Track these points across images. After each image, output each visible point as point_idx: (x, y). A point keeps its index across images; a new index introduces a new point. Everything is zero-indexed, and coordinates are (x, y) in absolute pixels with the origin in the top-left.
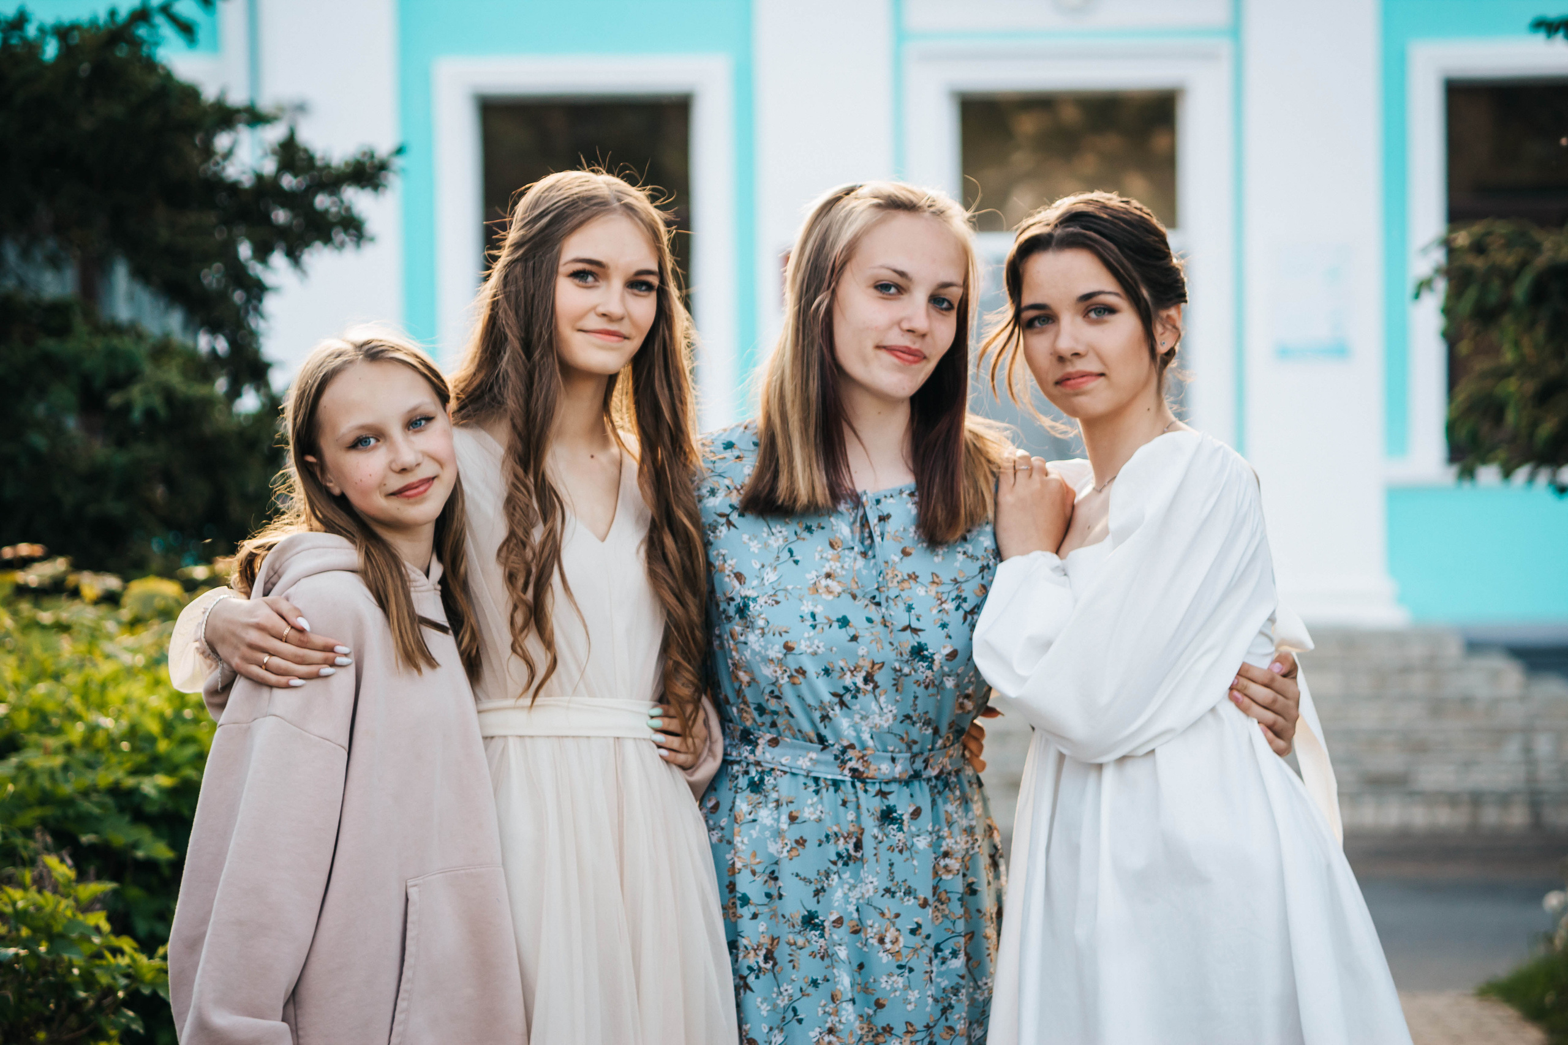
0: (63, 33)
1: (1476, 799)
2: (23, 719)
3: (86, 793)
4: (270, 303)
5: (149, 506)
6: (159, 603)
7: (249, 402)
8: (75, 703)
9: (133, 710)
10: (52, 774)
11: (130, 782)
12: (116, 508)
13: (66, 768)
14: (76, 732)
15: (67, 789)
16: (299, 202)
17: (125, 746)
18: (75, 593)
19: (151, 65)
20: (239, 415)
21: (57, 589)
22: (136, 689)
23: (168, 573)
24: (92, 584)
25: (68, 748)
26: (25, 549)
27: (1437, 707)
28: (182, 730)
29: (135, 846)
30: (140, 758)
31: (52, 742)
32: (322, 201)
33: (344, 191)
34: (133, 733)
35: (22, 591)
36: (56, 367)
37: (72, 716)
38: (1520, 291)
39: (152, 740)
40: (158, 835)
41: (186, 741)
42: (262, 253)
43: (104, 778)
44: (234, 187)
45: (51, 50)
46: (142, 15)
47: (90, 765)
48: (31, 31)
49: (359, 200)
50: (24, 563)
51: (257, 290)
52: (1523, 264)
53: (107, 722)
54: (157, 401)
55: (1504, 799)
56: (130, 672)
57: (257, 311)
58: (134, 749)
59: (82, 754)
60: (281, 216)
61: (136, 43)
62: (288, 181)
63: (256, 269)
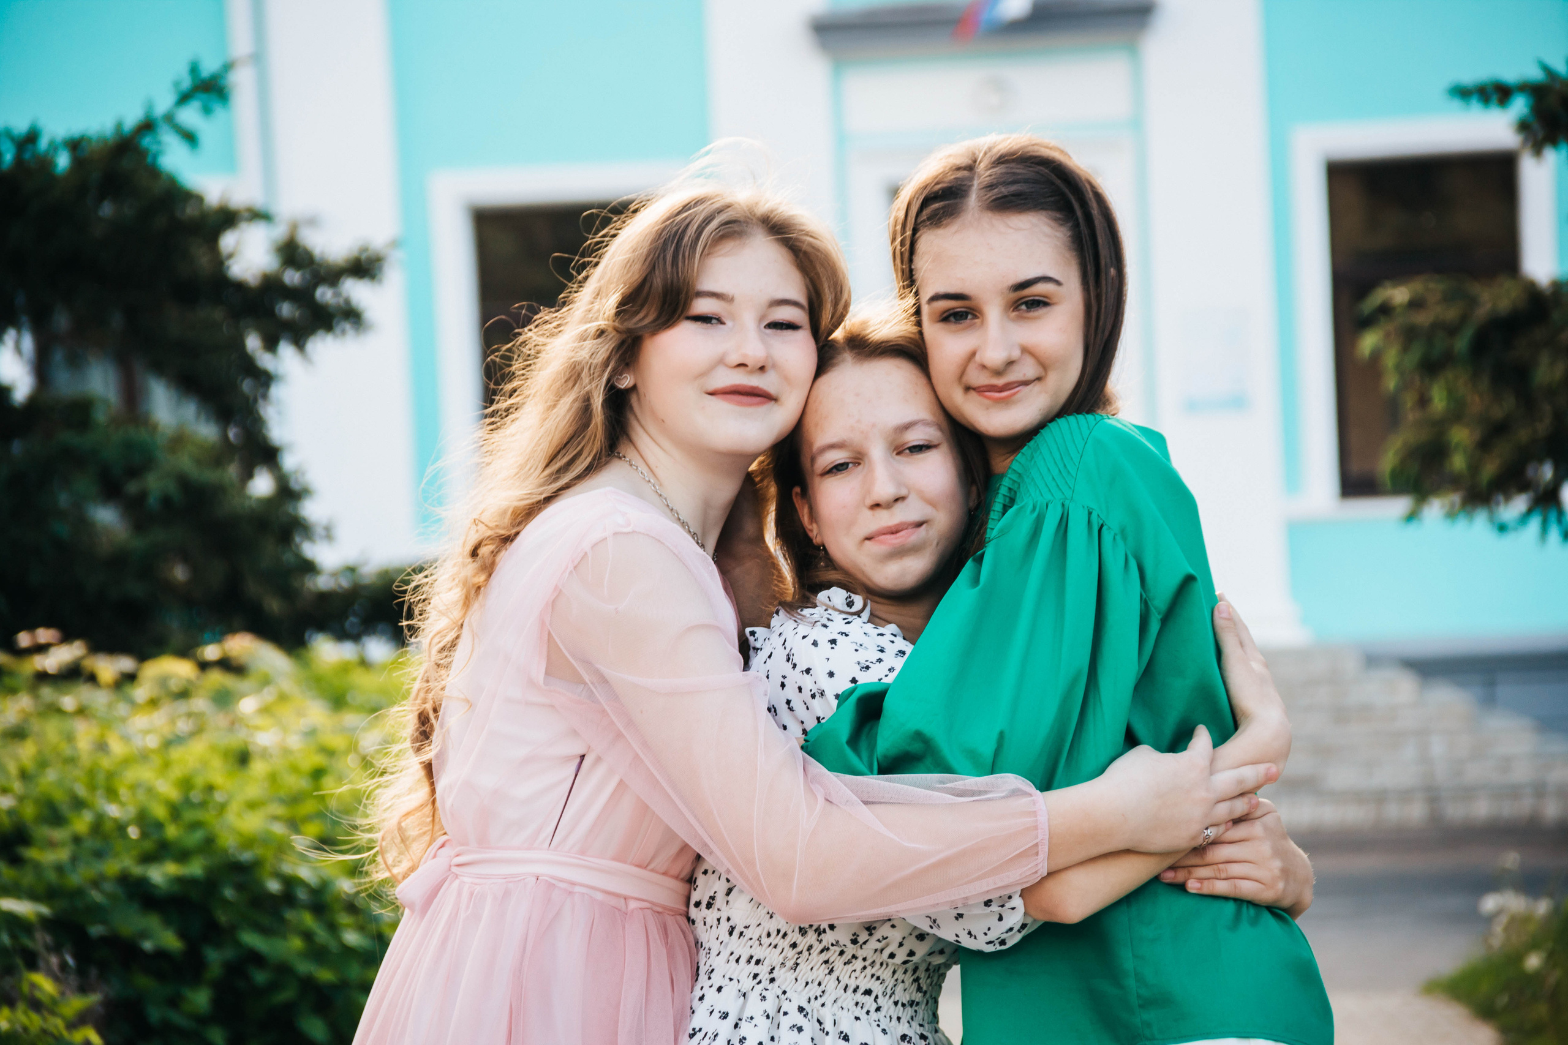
0: (75, 145)
1: (1380, 797)
2: (29, 811)
3: (96, 883)
4: (275, 391)
5: (169, 587)
6: (174, 686)
7: (262, 485)
8: (81, 791)
9: (141, 796)
10: (59, 869)
11: (137, 870)
12: (136, 589)
13: (74, 859)
14: (82, 823)
15: (76, 878)
16: (302, 296)
17: (133, 832)
18: (92, 679)
19: (154, 172)
20: (250, 498)
21: (73, 674)
22: (145, 774)
23: (184, 652)
24: (108, 667)
25: (77, 840)
26: (44, 635)
27: (1341, 715)
28: (190, 815)
29: (145, 935)
30: (148, 845)
31: (58, 834)
32: (324, 294)
33: (343, 283)
34: (143, 819)
35: (42, 677)
36: (74, 459)
37: (79, 804)
38: (1462, 344)
39: (159, 826)
40: (167, 922)
41: (195, 825)
42: (271, 345)
43: (112, 867)
44: (240, 286)
45: (63, 161)
46: (147, 126)
47: (99, 855)
48: (43, 144)
49: (356, 291)
50: (41, 649)
51: (265, 379)
52: (1464, 319)
53: (113, 811)
54: (172, 488)
55: (1405, 795)
56: (143, 756)
57: (265, 396)
58: (144, 835)
59: (90, 844)
60: (286, 310)
61: (142, 154)
62: (293, 277)
63: (265, 361)
